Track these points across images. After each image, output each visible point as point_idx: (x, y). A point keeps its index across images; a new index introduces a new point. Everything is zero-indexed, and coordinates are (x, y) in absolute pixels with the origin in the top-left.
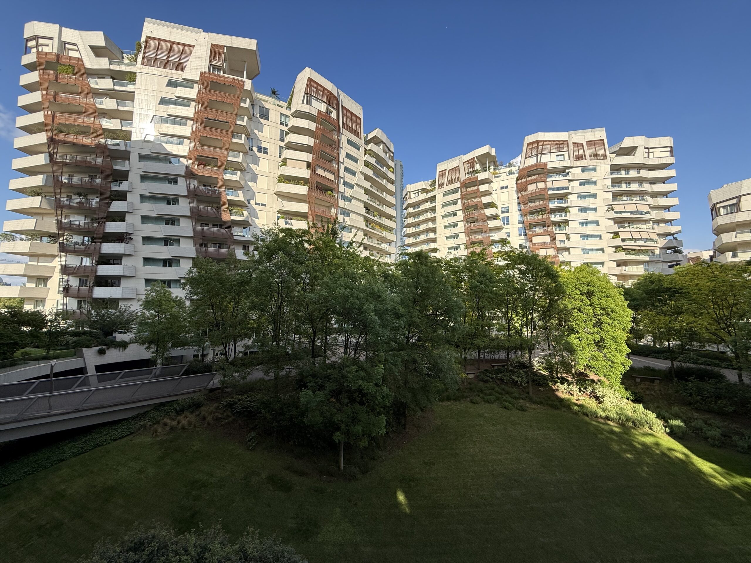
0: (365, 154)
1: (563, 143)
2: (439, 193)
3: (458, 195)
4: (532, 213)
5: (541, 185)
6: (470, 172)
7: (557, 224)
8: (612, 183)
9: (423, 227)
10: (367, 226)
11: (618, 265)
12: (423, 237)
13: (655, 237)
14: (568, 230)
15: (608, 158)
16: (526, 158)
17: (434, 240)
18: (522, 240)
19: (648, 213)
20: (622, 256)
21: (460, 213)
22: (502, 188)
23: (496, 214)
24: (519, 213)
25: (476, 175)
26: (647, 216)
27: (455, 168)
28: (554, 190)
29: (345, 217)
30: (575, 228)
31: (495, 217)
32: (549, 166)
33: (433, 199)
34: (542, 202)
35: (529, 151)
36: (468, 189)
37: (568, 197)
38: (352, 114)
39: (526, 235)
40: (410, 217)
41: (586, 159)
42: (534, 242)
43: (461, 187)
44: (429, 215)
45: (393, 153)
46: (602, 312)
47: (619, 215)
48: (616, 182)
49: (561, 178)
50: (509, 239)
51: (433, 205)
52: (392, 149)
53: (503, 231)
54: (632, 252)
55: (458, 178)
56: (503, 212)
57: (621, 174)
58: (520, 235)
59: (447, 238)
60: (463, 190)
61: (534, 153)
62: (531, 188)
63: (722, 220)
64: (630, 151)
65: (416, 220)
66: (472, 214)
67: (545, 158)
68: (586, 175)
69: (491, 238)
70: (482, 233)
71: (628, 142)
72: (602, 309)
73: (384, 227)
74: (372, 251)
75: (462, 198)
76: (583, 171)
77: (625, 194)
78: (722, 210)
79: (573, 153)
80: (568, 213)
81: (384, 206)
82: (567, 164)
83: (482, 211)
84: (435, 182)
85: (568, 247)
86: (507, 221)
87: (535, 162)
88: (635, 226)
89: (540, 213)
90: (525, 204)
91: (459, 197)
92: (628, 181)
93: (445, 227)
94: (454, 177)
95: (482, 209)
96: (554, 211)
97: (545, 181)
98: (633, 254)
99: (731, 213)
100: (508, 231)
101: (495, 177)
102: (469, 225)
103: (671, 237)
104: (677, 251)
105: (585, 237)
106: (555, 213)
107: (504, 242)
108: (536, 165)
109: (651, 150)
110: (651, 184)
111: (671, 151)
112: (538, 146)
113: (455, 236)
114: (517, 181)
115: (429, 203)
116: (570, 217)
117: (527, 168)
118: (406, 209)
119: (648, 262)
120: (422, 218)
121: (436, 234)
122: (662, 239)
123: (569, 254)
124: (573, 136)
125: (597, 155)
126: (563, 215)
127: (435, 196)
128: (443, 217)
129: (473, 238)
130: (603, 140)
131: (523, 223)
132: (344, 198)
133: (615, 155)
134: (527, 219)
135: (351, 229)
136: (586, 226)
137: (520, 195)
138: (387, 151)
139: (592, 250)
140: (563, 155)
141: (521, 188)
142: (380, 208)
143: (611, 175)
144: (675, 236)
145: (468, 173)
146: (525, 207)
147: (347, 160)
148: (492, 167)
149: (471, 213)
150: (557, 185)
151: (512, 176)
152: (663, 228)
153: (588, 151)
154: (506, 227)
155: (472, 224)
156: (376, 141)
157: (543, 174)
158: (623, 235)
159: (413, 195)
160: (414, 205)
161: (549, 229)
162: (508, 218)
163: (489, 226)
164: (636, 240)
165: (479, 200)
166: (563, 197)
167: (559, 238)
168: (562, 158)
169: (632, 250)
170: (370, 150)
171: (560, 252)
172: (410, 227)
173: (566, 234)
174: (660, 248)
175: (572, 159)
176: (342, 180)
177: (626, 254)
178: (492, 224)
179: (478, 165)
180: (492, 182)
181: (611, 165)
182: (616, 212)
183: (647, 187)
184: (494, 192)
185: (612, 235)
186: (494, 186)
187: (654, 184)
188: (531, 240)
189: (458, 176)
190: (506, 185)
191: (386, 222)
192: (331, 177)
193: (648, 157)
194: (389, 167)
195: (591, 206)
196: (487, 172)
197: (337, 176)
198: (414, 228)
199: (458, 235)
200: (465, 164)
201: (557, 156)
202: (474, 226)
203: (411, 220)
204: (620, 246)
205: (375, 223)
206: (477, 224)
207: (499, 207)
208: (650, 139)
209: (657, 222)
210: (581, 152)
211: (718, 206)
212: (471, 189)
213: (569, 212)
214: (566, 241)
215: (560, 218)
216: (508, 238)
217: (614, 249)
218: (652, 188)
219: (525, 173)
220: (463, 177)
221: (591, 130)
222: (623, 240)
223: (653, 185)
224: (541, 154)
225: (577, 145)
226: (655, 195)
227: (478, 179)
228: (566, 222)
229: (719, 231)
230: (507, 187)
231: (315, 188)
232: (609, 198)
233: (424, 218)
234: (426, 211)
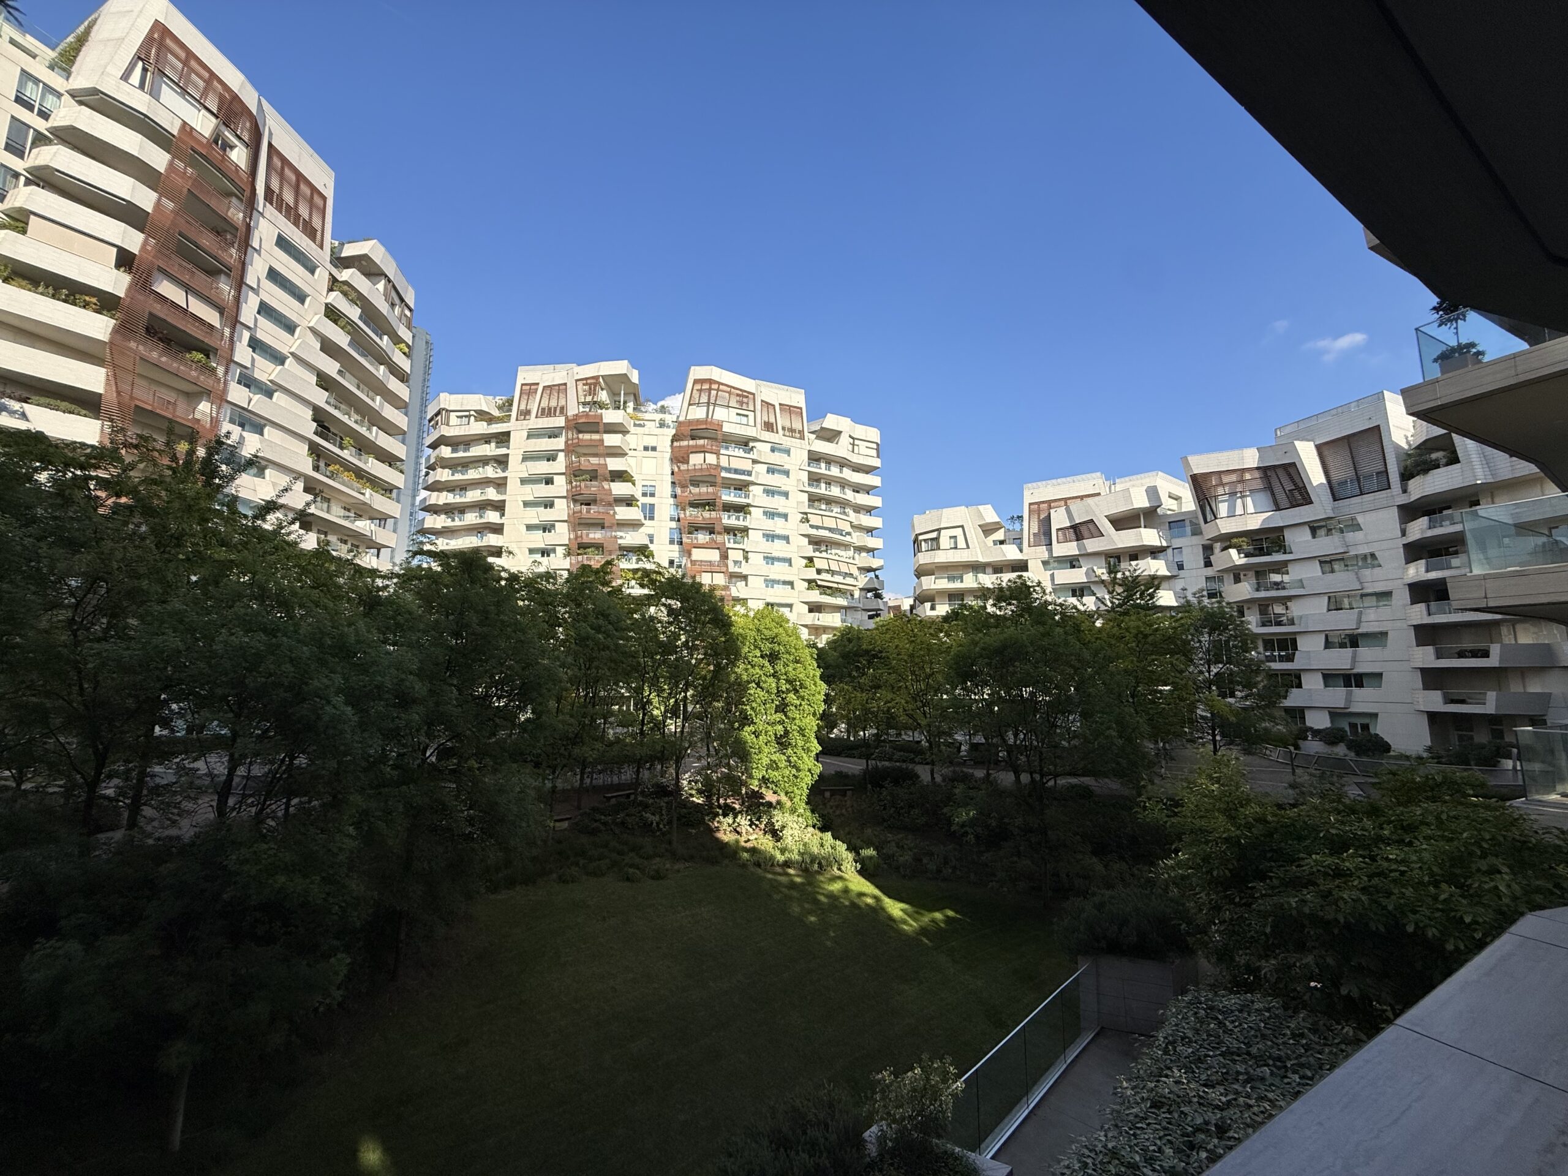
0: (331, 290)
1: (747, 397)
2: (518, 430)
3: (559, 443)
4: (693, 505)
5: (711, 459)
6: (588, 403)
7: (730, 530)
8: (809, 479)
9: (473, 496)
10: (316, 468)
11: (811, 611)
12: (471, 518)
13: (856, 572)
14: (747, 545)
15: (806, 438)
16: (690, 404)
17: (498, 529)
18: (674, 552)
19: (849, 534)
20: (815, 596)
21: (560, 482)
22: (646, 449)
23: (633, 496)
24: (672, 501)
25: (599, 411)
26: (848, 538)
27: (559, 385)
28: (730, 473)
29: (245, 434)
30: (757, 542)
31: (629, 501)
32: (727, 428)
33: (503, 438)
34: (711, 489)
35: (696, 394)
36: (581, 436)
37: (751, 488)
38: (299, 176)
39: (681, 543)
40: (443, 467)
41: (777, 433)
42: (694, 558)
43: (567, 428)
44: (490, 472)
45: (410, 310)
46: (788, 686)
47: (814, 532)
48: (814, 479)
49: (741, 453)
50: (652, 547)
51: (503, 451)
52: (410, 299)
53: (642, 530)
54: (829, 591)
55: (562, 408)
56: (644, 495)
57: (820, 468)
58: (672, 542)
59: (529, 527)
60: (570, 436)
61: (704, 399)
62: (696, 460)
63: (924, 558)
64: (831, 436)
65: (458, 477)
66: (586, 487)
67: (720, 414)
68: (777, 458)
69: (620, 541)
70: (603, 528)
71: (832, 421)
72: (788, 681)
73: (369, 480)
74: (326, 534)
75: (569, 450)
76: (773, 450)
77: (824, 499)
78: (923, 543)
79: (761, 416)
80: (748, 516)
81: (375, 429)
82: (751, 432)
83: (606, 485)
84: (510, 403)
85: (745, 573)
86: (650, 512)
87: (704, 416)
88: (833, 551)
89: (707, 508)
90: (684, 486)
91: (562, 447)
92: (830, 481)
93: (526, 504)
94: (553, 404)
95: (606, 480)
96: (729, 508)
97: (718, 454)
98: (829, 595)
99: (932, 550)
100: (651, 531)
101: (635, 425)
102: (578, 508)
103: (872, 574)
104: (878, 596)
105: (770, 559)
106: (729, 511)
107: (642, 551)
108: (705, 422)
109: (857, 442)
110: (854, 491)
111: (877, 450)
112: (710, 389)
113: (547, 528)
114: (672, 442)
115: (493, 445)
116: (750, 523)
117: (690, 422)
118: (434, 446)
119: (846, 608)
120: (473, 474)
121: (503, 515)
122: (863, 576)
123: (746, 585)
124: (763, 390)
125: (792, 430)
126: (741, 518)
127: (507, 434)
128: (524, 481)
129: (584, 536)
130: (801, 408)
131: (679, 520)
132: (248, 381)
133: (815, 436)
134: (685, 514)
135: (265, 468)
136: (773, 541)
137: (676, 469)
138: (397, 300)
139: (778, 582)
140: (747, 416)
141: (679, 458)
142: (363, 430)
143: (809, 465)
144: (877, 572)
145: (584, 404)
146: (682, 492)
147: (268, 286)
148: (631, 405)
149: (583, 484)
150: (736, 464)
151: (665, 430)
152: (864, 560)
153: (782, 421)
154: (647, 523)
155: (584, 507)
156: (368, 268)
157: (715, 439)
158: (820, 564)
159: (453, 419)
160: (455, 443)
161: (719, 538)
162: (652, 506)
163: (617, 517)
164: (833, 573)
165: (602, 461)
166: (742, 487)
167: (734, 555)
168: (744, 420)
169: (829, 588)
170: (346, 283)
171: (734, 580)
172: (440, 490)
173: (744, 550)
174: (861, 589)
175: (759, 426)
176: (246, 335)
177: (821, 594)
178: (623, 513)
179: (605, 392)
180: (628, 432)
181: (809, 451)
182: (812, 526)
183: (849, 495)
184: (631, 453)
185: (805, 561)
186: (634, 440)
187: (858, 492)
188: (690, 554)
189: (562, 402)
190: (654, 445)
191: (373, 466)
192: (211, 316)
193: (853, 452)
194: (397, 340)
195: (781, 510)
196: (621, 412)
197: (232, 316)
198: (450, 495)
199: (553, 526)
200: (580, 384)
201: (738, 414)
202: (588, 512)
203: (443, 475)
204: (814, 581)
205: (342, 465)
206: (594, 509)
207: (639, 484)
208: (857, 425)
209: (860, 549)
210: (772, 420)
211: (921, 538)
212: (587, 436)
213: (750, 513)
214: (744, 562)
215: (737, 522)
216: (650, 545)
217: (806, 584)
218: (855, 498)
219: (686, 430)
220: (573, 410)
221: (786, 387)
222: (819, 572)
223: (856, 494)
224: (715, 404)
225: (767, 404)
226: (858, 509)
227: (602, 419)
228: (745, 530)
229: (920, 573)
230: (654, 449)
231: (143, 332)
232: (803, 502)
233: (478, 476)
234: (484, 461)
